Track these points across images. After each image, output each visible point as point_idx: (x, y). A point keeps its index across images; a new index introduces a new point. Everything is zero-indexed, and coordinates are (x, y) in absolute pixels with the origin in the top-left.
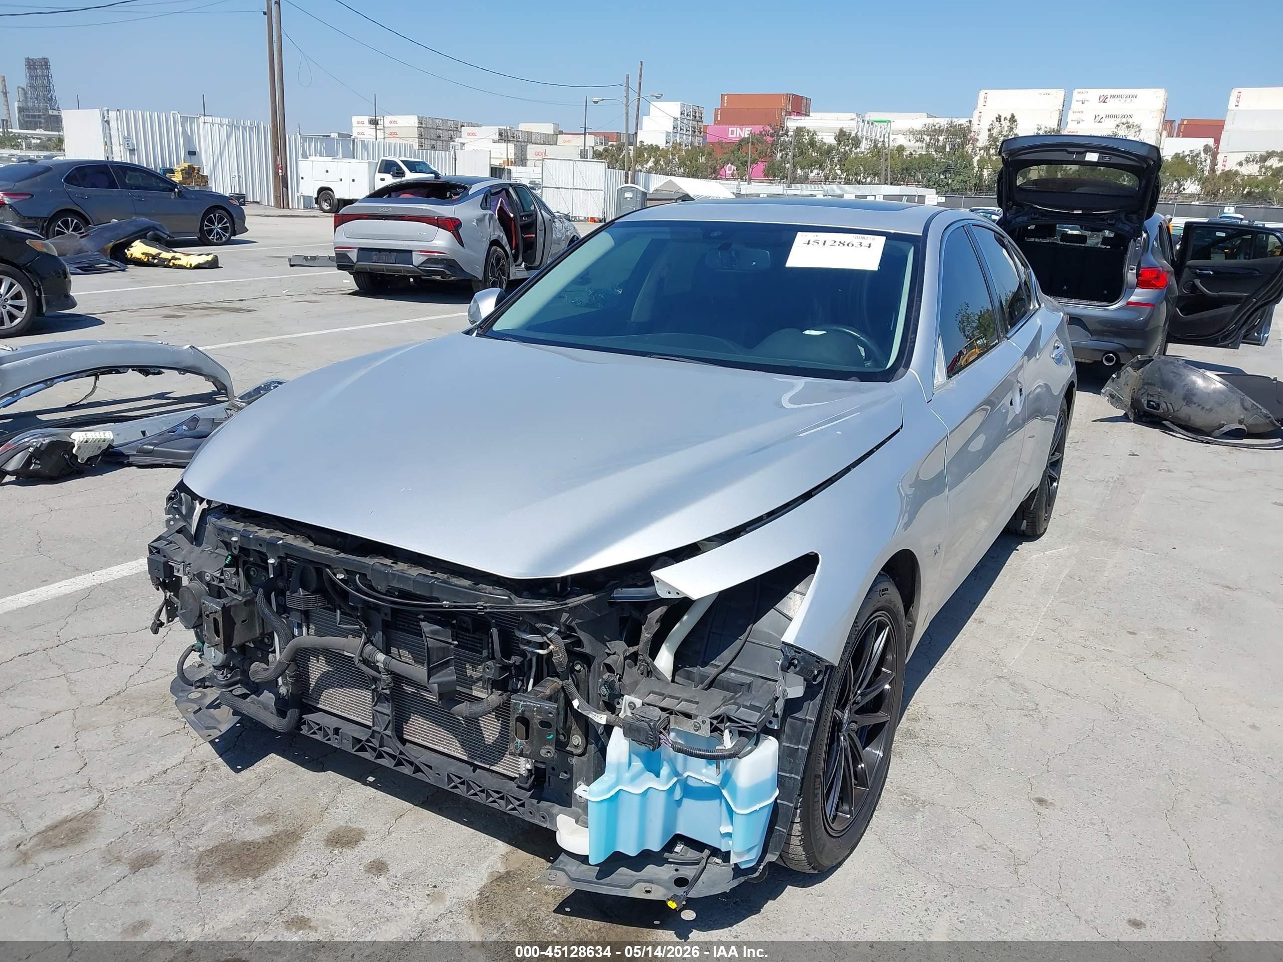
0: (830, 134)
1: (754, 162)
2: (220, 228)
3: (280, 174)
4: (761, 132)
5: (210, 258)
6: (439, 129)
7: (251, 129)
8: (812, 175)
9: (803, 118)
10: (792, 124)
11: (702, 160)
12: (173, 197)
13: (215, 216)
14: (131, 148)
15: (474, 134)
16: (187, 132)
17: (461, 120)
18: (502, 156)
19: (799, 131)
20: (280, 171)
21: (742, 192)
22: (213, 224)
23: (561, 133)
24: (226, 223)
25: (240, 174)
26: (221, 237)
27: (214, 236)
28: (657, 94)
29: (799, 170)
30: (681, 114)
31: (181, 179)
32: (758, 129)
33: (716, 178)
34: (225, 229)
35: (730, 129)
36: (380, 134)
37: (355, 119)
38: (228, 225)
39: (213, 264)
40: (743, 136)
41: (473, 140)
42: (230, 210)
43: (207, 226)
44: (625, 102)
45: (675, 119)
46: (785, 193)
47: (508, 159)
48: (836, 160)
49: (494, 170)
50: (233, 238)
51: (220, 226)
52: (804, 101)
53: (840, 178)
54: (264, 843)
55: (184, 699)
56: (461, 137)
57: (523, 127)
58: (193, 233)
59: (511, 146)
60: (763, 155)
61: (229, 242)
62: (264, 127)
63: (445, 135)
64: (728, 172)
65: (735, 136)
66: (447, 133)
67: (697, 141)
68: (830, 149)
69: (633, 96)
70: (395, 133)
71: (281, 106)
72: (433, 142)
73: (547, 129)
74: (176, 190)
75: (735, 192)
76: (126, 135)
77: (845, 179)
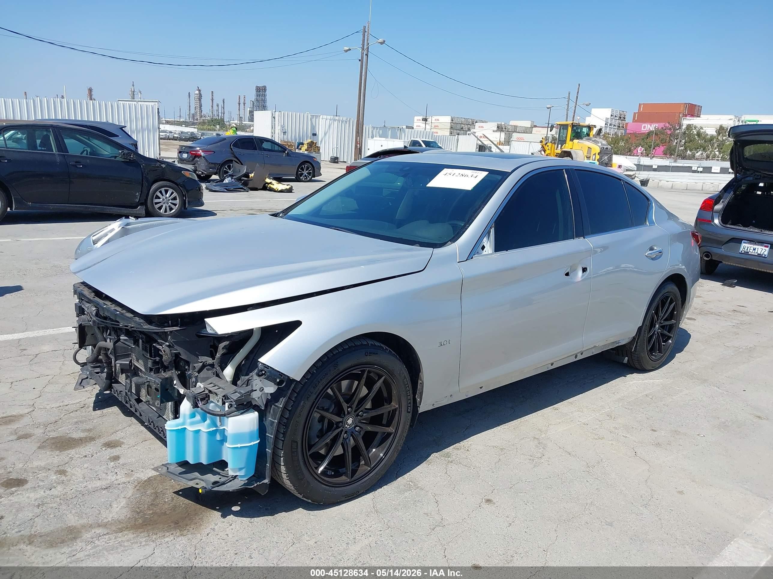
0: (714, 129)
1: (658, 145)
2: (307, 173)
3: (358, 147)
4: (662, 128)
5: (288, 187)
6: (463, 124)
7: (346, 122)
8: (698, 154)
9: (695, 118)
10: (686, 122)
11: (622, 144)
12: (284, 156)
13: (305, 166)
14: (284, 131)
15: (482, 127)
16: (313, 124)
17: (476, 119)
18: (496, 140)
19: (689, 127)
20: (358, 145)
21: (641, 163)
22: (303, 170)
23: (535, 126)
24: (310, 170)
25: (338, 146)
26: (307, 178)
27: (303, 177)
28: (586, 103)
29: (689, 152)
30: (611, 116)
31: (306, 148)
32: (661, 125)
33: (630, 155)
34: (309, 174)
35: (643, 125)
36: (428, 127)
37: (416, 118)
38: (311, 171)
39: (290, 191)
40: (651, 130)
41: (480, 130)
42: (313, 163)
43: (300, 171)
44: (566, 108)
45: (607, 119)
46: (670, 165)
47: (500, 141)
48: (716, 145)
49: (481, 147)
50: (313, 178)
51: (307, 172)
52: (697, 108)
53: (718, 157)
54: (78, 439)
55: (85, 373)
56: (475, 129)
57: (513, 123)
58: (292, 175)
59: (503, 135)
60: (663, 142)
61: (310, 181)
62: (353, 121)
63: (466, 127)
64: (639, 151)
65: (646, 129)
66: (467, 126)
67: (620, 132)
68: (712, 138)
69: (572, 105)
70: (437, 126)
71: (363, 110)
72: (458, 131)
73: (527, 124)
74: (286, 152)
75: (636, 163)
76: (282, 124)
77: (722, 157)
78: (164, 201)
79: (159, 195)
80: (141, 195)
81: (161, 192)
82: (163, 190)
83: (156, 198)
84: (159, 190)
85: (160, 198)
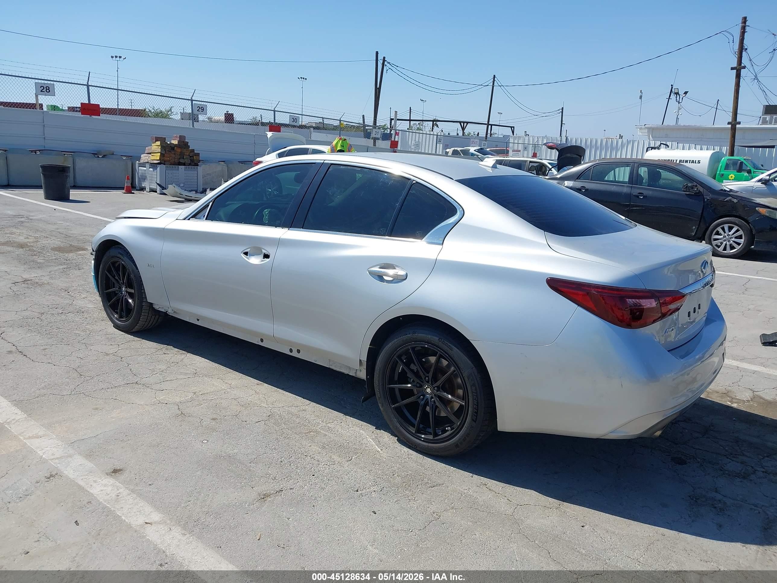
78: (725, 239)
79: (721, 231)
80: (698, 228)
81: (723, 229)
82: (726, 227)
83: (716, 234)
84: (721, 226)
85: (720, 235)
